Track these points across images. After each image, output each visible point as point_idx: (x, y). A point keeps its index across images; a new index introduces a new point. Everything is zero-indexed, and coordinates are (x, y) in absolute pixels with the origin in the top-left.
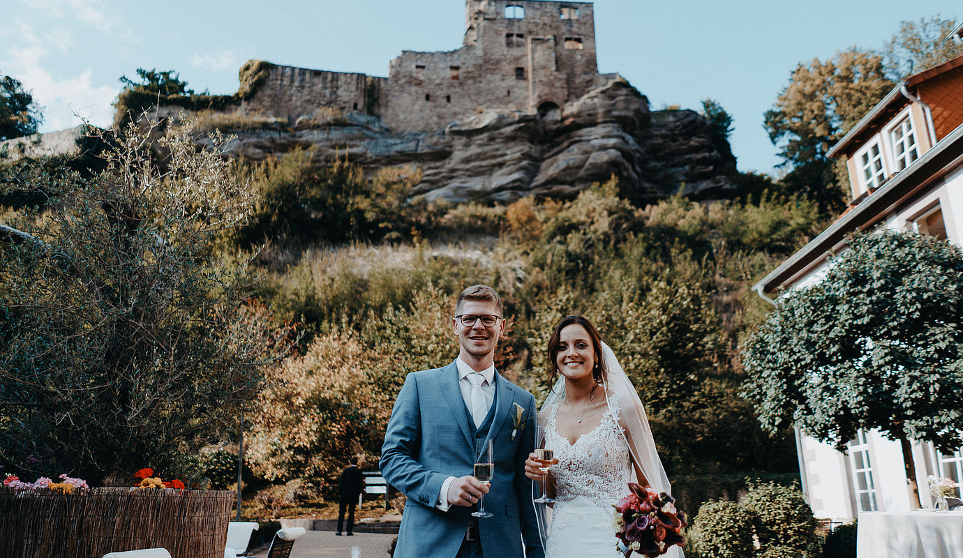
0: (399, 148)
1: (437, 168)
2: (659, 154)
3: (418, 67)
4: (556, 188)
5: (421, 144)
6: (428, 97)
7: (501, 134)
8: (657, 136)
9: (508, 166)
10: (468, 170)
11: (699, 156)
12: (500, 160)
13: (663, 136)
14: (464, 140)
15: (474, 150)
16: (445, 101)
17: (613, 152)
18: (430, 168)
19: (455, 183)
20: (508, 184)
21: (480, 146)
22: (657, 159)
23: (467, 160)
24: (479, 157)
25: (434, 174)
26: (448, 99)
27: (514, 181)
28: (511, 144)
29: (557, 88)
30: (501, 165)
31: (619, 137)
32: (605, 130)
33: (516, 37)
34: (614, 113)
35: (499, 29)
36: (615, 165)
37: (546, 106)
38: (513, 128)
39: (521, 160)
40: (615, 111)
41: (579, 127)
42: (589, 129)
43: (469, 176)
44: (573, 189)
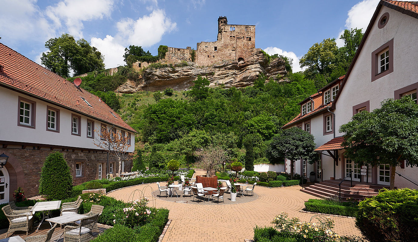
1: (211, 77)
3: (206, 47)
4: (242, 83)
5: (206, 70)
6: (208, 56)
7: (228, 67)
9: (229, 77)
11: (281, 72)
14: (218, 69)
15: (221, 72)
17: (258, 73)
18: (209, 77)
19: (215, 82)
20: (229, 82)
23: (219, 75)
24: (222, 74)
25: (210, 79)
26: (214, 56)
27: (231, 81)
28: (231, 70)
29: (243, 53)
30: (227, 76)
31: (259, 68)
32: (256, 66)
33: (233, 37)
34: (258, 61)
35: (228, 35)
36: (257, 76)
37: (240, 59)
38: (231, 66)
39: (232, 75)
40: (259, 60)
41: (248, 65)
42: (251, 66)
43: (219, 79)
44: (246, 83)
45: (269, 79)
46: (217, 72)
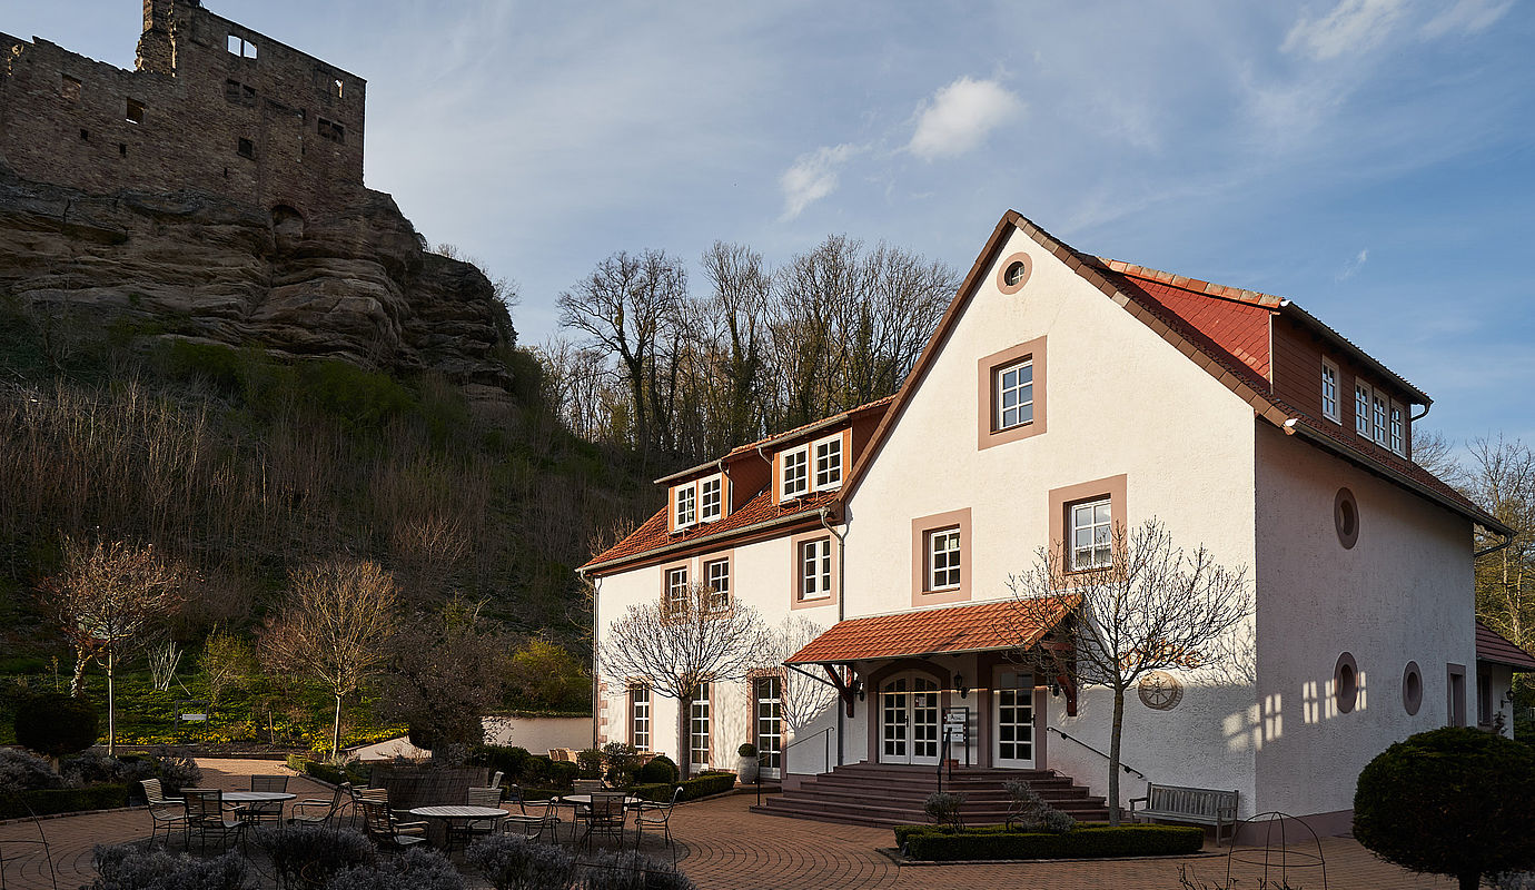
0: (32, 205)
1: (102, 255)
2: (426, 312)
3: (65, 77)
4: (289, 330)
5: (72, 209)
6: (84, 134)
7: (212, 232)
8: (427, 288)
9: (219, 282)
10: (154, 271)
11: (475, 327)
12: (207, 269)
13: (433, 290)
14: (149, 224)
15: (164, 244)
16: (116, 151)
17: (374, 304)
18: (89, 252)
19: (133, 286)
20: (219, 307)
21: (176, 240)
22: (421, 316)
23: (156, 257)
24: (174, 256)
25: (96, 264)
26: (123, 149)
27: (229, 306)
28: (229, 251)
29: (301, 188)
30: (209, 278)
31: (382, 282)
32: (366, 269)
33: (241, 90)
34: (379, 250)
35: (216, 66)
36: (373, 318)
37: (283, 210)
38: (231, 228)
39: (240, 278)
40: (380, 246)
41: (329, 254)
42: (342, 261)
43: (156, 281)
44: (314, 337)
45: (422, 347)
46: (142, 242)
